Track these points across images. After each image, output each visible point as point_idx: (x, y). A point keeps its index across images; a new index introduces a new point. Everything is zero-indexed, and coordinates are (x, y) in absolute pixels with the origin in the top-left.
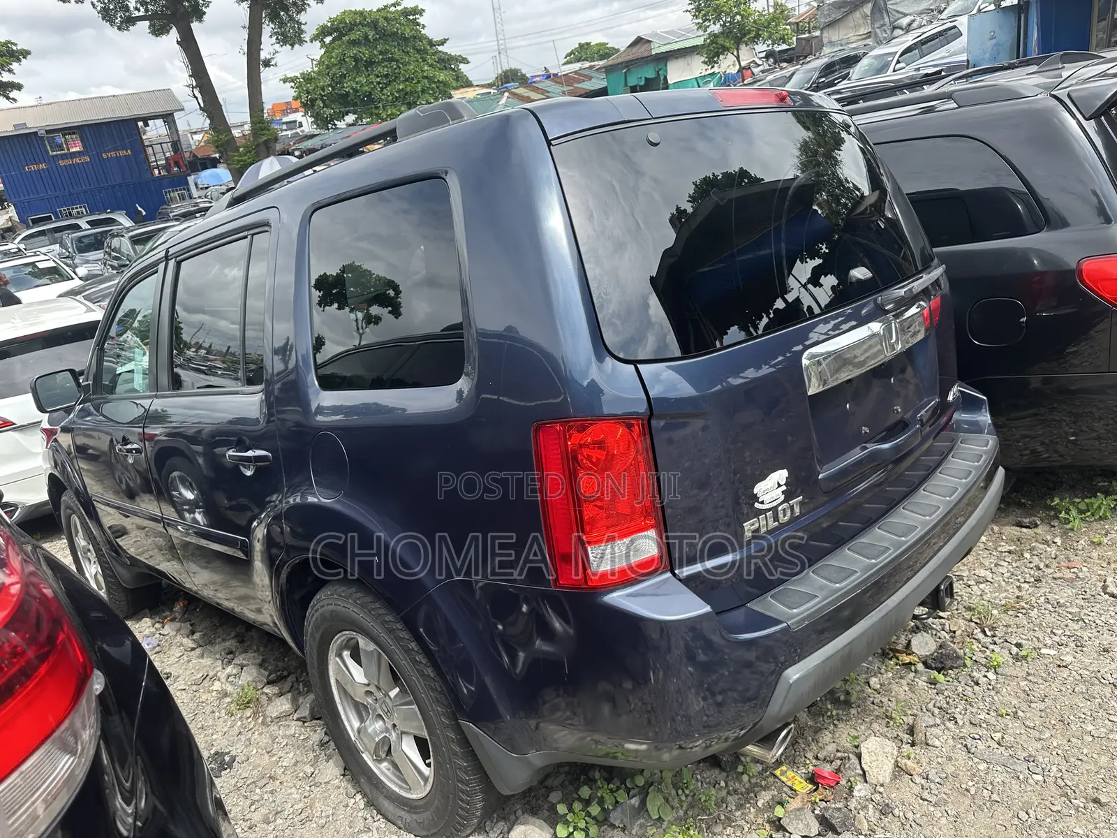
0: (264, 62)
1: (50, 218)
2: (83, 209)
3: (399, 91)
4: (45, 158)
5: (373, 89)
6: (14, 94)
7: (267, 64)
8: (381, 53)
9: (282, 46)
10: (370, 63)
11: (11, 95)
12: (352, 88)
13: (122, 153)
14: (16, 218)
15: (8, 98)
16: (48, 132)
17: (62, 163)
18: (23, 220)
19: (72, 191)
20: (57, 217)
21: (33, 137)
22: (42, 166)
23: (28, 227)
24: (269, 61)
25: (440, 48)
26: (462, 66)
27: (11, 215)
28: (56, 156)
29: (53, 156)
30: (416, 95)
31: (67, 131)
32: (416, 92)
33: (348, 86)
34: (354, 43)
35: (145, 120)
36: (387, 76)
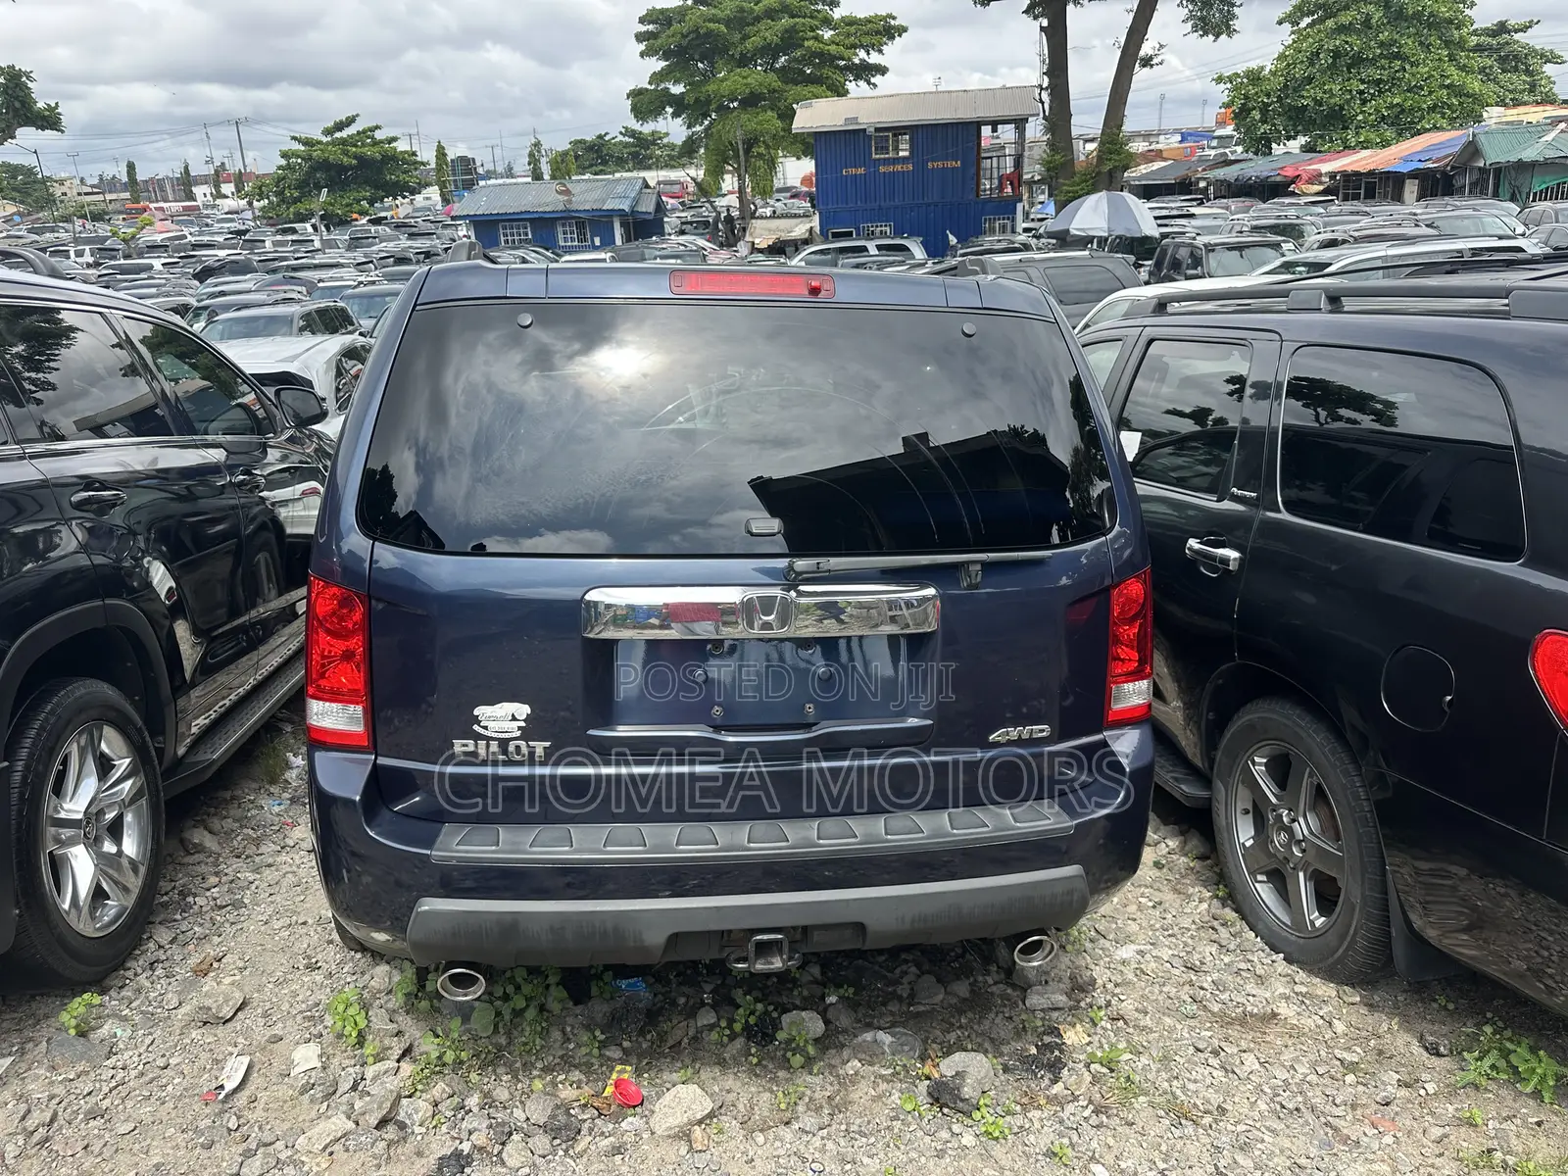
0: (1142, 60)
1: (850, 234)
2: (888, 229)
3: (1391, 107)
4: (867, 161)
5: (1348, 102)
6: (877, 79)
7: (1147, 62)
8: (1382, 44)
9: (1201, 36)
10: (1358, 61)
11: (873, 80)
12: (1315, 99)
13: (951, 164)
14: (817, 229)
15: (869, 83)
16: (877, 130)
17: (882, 169)
18: (824, 233)
19: (882, 204)
20: (858, 234)
21: (861, 134)
22: (861, 171)
23: (826, 240)
24: (1151, 58)
25: (1517, 36)
26: (1549, 69)
27: (812, 225)
28: (879, 159)
29: (875, 160)
30: (1419, 114)
31: (898, 131)
32: (1420, 109)
33: (1307, 97)
34: (1342, 29)
35: (995, 124)
36: (1378, 82)
